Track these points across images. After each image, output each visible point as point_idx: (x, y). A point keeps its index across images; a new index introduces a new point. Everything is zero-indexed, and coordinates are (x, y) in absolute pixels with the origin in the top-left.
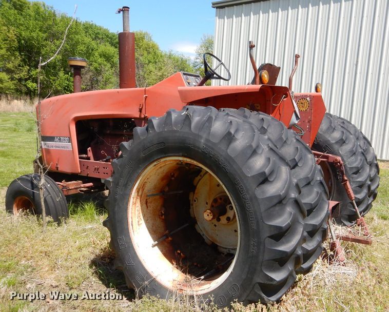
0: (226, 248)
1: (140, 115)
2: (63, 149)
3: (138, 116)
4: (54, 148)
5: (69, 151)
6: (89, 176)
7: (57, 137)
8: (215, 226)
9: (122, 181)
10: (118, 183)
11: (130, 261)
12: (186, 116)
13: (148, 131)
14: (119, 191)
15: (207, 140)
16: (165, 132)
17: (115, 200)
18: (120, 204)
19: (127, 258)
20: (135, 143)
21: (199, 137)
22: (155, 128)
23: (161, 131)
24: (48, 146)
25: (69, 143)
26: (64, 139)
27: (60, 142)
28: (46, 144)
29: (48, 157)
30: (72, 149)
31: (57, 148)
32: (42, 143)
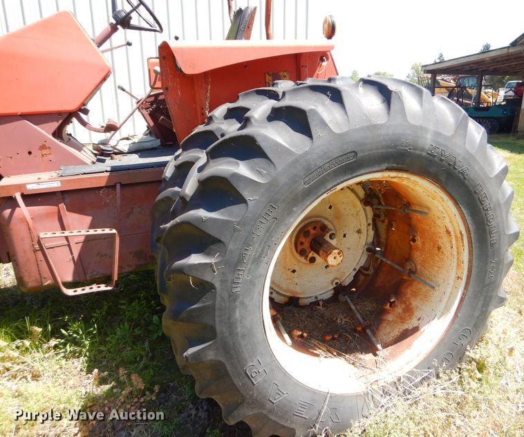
8: (294, 271)
9: (251, 253)
10: (240, 261)
11: (279, 393)
12: (393, 95)
13: (310, 136)
14: (244, 276)
15: (437, 134)
16: (356, 130)
17: (233, 297)
18: (247, 301)
19: (271, 392)
20: (281, 164)
21: (422, 129)
22: (330, 125)
23: (345, 129)
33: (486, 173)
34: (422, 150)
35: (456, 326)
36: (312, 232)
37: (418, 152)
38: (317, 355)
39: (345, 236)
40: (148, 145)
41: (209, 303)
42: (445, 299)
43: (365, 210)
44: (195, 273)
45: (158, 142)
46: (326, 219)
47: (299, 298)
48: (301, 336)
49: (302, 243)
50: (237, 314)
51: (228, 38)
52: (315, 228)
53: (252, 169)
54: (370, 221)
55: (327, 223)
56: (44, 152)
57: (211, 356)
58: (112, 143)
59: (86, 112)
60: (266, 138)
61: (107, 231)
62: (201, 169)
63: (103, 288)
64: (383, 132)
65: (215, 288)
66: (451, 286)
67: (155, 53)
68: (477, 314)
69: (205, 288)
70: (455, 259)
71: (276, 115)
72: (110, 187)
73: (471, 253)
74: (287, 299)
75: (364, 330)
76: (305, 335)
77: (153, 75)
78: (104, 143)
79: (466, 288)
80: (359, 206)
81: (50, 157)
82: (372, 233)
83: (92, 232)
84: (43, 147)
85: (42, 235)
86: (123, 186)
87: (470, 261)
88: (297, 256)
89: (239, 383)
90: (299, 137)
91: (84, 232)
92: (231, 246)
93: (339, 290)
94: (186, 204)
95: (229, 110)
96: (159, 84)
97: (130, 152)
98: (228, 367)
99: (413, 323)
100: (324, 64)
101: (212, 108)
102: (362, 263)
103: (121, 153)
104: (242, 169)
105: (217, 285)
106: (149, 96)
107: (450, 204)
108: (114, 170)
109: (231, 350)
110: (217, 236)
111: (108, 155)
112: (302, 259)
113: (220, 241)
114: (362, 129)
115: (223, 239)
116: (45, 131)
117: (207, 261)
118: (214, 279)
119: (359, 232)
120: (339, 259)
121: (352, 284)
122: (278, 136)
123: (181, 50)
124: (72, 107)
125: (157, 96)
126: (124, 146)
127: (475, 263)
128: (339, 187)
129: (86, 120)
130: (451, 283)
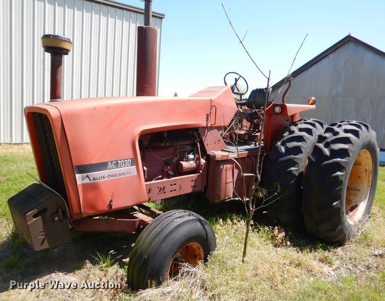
1: (207, 124)
3: (205, 125)
5: (132, 177)
6: (151, 200)
7: (112, 162)
20: (355, 146)
24: (94, 179)
25: (131, 166)
26: (125, 163)
27: (117, 167)
28: (88, 177)
29: (91, 195)
30: (136, 174)
31: (112, 178)
32: (77, 176)
56: (219, 142)
79: (371, 189)
81: (220, 145)
84: (219, 140)
110: (344, 166)
116: (219, 134)
130: (366, 188)
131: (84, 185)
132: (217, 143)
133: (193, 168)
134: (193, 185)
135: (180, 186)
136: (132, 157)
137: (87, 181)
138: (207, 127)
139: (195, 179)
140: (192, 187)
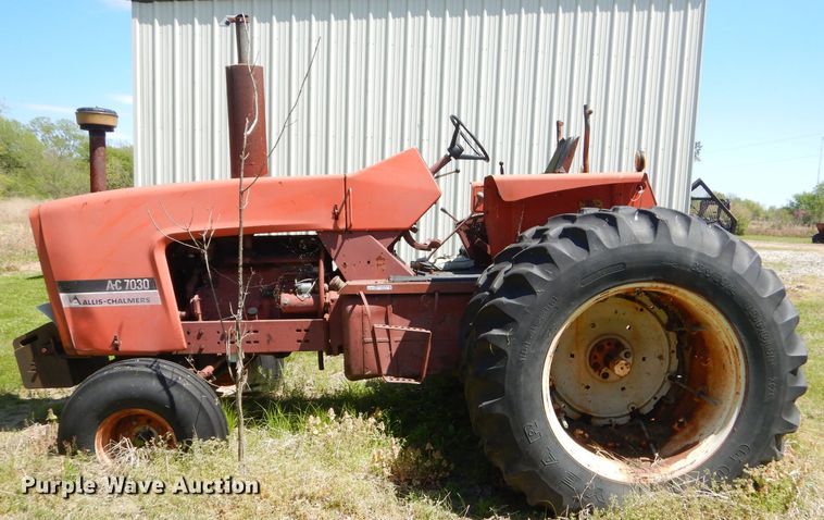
0: (604, 418)
1: (335, 225)
2: (133, 304)
3: (331, 227)
4: (106, 304)
5: (152, 306)
6: (204, 352)
7: (113, 281)
8: (588, 387)
9: (536, 332)
10: (527, 336)
11: (551, 458)
12: (660, 223)
13: (587, 249)
14: (529, 349)
15: (701, 255)
16: (625, 247)
17: (520, 364)
18: (530, 370)
19: (544, 454)
20: (563, 269)
21: (687, 250)
22: (605, 243)
23: (616, 246)
24: (85, 303)
25: (150, 289)
26: (138, 284)
27: (124, 289)
28: (75, 298)
29: (83, 325)
30: (160, 303)
31: (114, 304)
32: (62, 295)
33: (756, 293)
34: (687, 266)
35: (733, 440)
36: (607, 347)
37: (683, 268)
38: (594, 451)
39: (644, 359)
40: (463, 265)
41: (501, 366)
42: (725, 413)
43: (667, 335)
44: (494, 342)
45: (472, 263)
46: (624, 338)
47: (591, 416)
48: (583, 435)
49: (595, 357)
50: (522, 379)
51: (546, 172)
52: (609, 344)
53: (543, 271)
54: (674, 348)
55: (623, 342)
56: (380, 262)
57: (499, 410)
58: (431, 260)
59: (415, 230)
60: (554, 249)
61: (424, 331)
62: (506, 272)
63: (413, 381)
64: (648, 250)
65: (506, 355)
66: (730, 402)
67: (480, 181)
68: (756, 432)
69: (500, 354)
70: (734, 375)
71: (565, 234)
72: (430, 294)
73: (747, 367)
74: (579, 416)
75: (648, 444)
76: (586, 435)
77: (477, 200)
78: (424, 260)
79: (744, 403)
80: (661, 331)
81: (384, 267)
82: (675, 362)
83: (411, 329)
84: (379, 258)
85: (376, 326)
86: (441, 294)
87: (747, 377)
88: (591, 370)
89: (518, 440)
90: (579, 250)
91: (405, 328)
92: (521, 325)
93: (635, 414)
94: (494, 295)
95: (537, 231)
96: (480, 208)
97: (445, 270)
98: (511, 421)
99: (696, 438)
100: (641, 192)
101: (523, 230)
102: (664, 392)
103: (437, 270)
104: (536, 270)
105: (509, 353)
106: (470, 218)
107: (721, 318)
108: (433, 280)
109: (514, 407)
110: (512, 316)
111: (429, 271)
112: (596, 375)
113: (513, 320)
114: (632, 246)
115: (517, 319)
116: (382, 245)
117: (504, 334)
118: (507, 347)
119: (661, 357)
120: (626, 370)
121: (651, 414)
122: (564, 248)
123: (503, 182)
124: (405, 225)
125: (476, 218)
126: (440, 264)
127: (752, 378)
128: (613, 291)
129: (414, 238)
130: (731, 398)
131: (73, 310)
132: (374, 262)
133: (307, 307)
134: (302, 339)
135: (269, 336)
136: (151, 276)
137: (75, 304)
138: (335, 232)
139: (306, 327)
140: (299, 341)
